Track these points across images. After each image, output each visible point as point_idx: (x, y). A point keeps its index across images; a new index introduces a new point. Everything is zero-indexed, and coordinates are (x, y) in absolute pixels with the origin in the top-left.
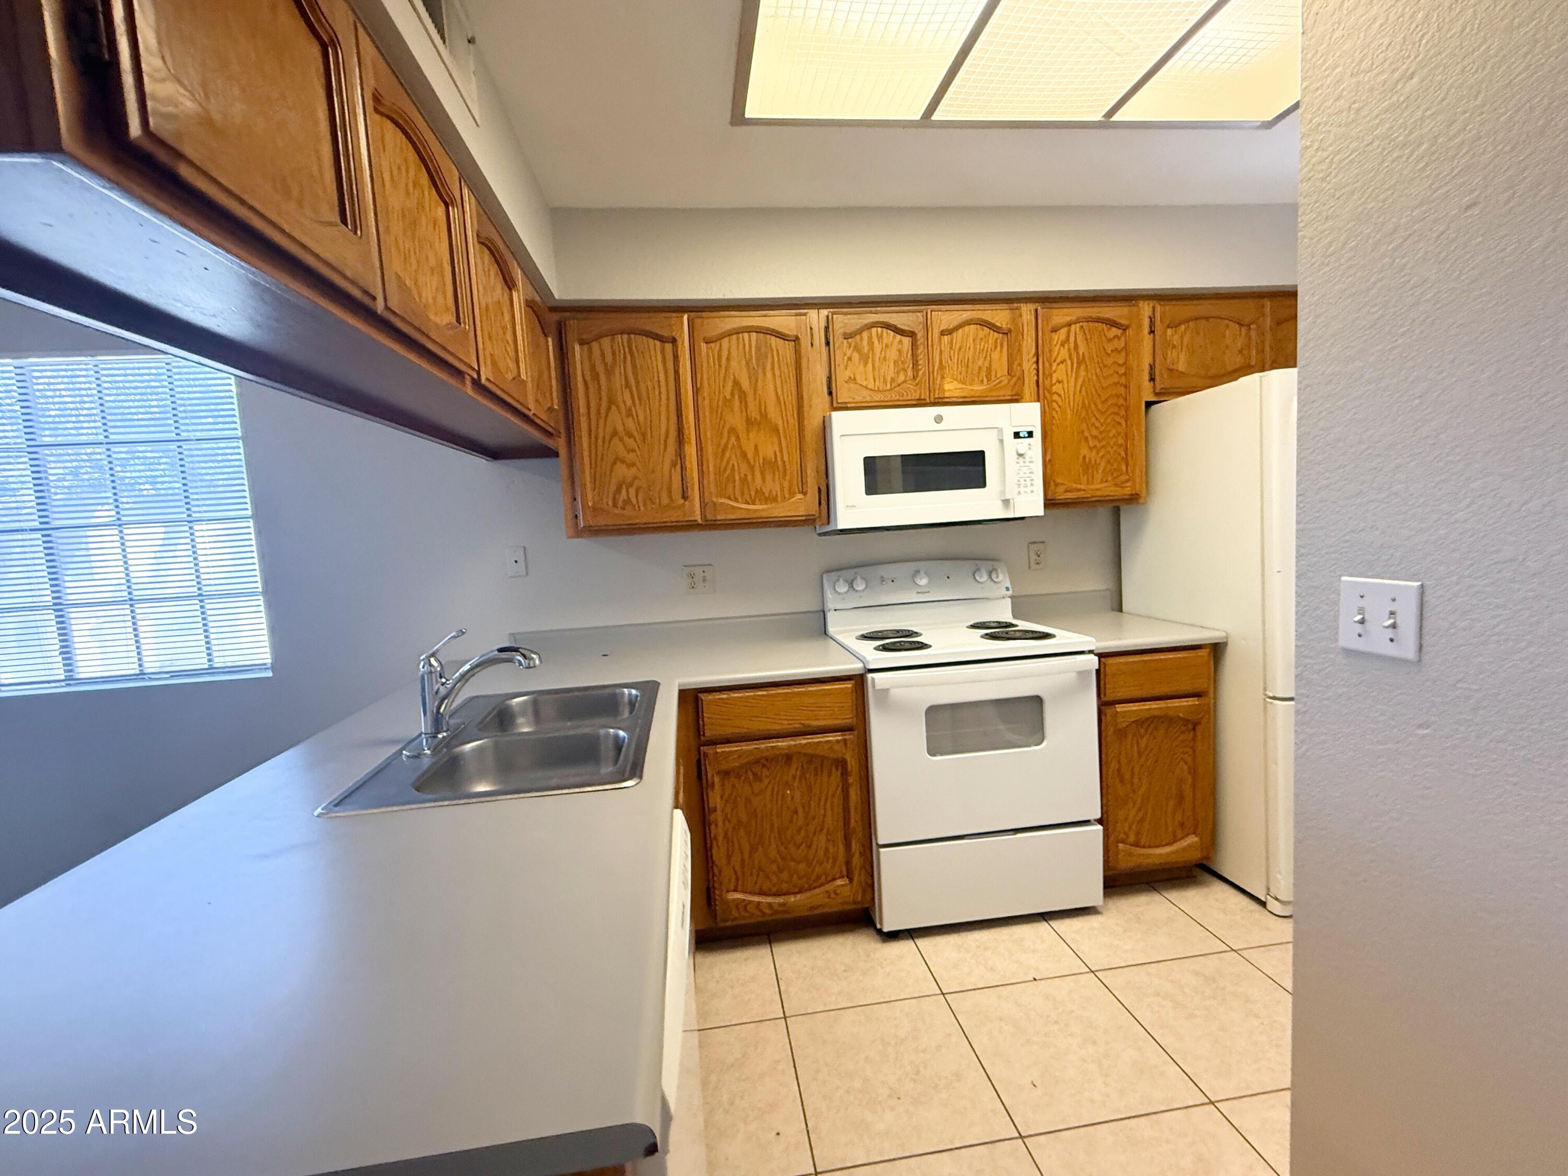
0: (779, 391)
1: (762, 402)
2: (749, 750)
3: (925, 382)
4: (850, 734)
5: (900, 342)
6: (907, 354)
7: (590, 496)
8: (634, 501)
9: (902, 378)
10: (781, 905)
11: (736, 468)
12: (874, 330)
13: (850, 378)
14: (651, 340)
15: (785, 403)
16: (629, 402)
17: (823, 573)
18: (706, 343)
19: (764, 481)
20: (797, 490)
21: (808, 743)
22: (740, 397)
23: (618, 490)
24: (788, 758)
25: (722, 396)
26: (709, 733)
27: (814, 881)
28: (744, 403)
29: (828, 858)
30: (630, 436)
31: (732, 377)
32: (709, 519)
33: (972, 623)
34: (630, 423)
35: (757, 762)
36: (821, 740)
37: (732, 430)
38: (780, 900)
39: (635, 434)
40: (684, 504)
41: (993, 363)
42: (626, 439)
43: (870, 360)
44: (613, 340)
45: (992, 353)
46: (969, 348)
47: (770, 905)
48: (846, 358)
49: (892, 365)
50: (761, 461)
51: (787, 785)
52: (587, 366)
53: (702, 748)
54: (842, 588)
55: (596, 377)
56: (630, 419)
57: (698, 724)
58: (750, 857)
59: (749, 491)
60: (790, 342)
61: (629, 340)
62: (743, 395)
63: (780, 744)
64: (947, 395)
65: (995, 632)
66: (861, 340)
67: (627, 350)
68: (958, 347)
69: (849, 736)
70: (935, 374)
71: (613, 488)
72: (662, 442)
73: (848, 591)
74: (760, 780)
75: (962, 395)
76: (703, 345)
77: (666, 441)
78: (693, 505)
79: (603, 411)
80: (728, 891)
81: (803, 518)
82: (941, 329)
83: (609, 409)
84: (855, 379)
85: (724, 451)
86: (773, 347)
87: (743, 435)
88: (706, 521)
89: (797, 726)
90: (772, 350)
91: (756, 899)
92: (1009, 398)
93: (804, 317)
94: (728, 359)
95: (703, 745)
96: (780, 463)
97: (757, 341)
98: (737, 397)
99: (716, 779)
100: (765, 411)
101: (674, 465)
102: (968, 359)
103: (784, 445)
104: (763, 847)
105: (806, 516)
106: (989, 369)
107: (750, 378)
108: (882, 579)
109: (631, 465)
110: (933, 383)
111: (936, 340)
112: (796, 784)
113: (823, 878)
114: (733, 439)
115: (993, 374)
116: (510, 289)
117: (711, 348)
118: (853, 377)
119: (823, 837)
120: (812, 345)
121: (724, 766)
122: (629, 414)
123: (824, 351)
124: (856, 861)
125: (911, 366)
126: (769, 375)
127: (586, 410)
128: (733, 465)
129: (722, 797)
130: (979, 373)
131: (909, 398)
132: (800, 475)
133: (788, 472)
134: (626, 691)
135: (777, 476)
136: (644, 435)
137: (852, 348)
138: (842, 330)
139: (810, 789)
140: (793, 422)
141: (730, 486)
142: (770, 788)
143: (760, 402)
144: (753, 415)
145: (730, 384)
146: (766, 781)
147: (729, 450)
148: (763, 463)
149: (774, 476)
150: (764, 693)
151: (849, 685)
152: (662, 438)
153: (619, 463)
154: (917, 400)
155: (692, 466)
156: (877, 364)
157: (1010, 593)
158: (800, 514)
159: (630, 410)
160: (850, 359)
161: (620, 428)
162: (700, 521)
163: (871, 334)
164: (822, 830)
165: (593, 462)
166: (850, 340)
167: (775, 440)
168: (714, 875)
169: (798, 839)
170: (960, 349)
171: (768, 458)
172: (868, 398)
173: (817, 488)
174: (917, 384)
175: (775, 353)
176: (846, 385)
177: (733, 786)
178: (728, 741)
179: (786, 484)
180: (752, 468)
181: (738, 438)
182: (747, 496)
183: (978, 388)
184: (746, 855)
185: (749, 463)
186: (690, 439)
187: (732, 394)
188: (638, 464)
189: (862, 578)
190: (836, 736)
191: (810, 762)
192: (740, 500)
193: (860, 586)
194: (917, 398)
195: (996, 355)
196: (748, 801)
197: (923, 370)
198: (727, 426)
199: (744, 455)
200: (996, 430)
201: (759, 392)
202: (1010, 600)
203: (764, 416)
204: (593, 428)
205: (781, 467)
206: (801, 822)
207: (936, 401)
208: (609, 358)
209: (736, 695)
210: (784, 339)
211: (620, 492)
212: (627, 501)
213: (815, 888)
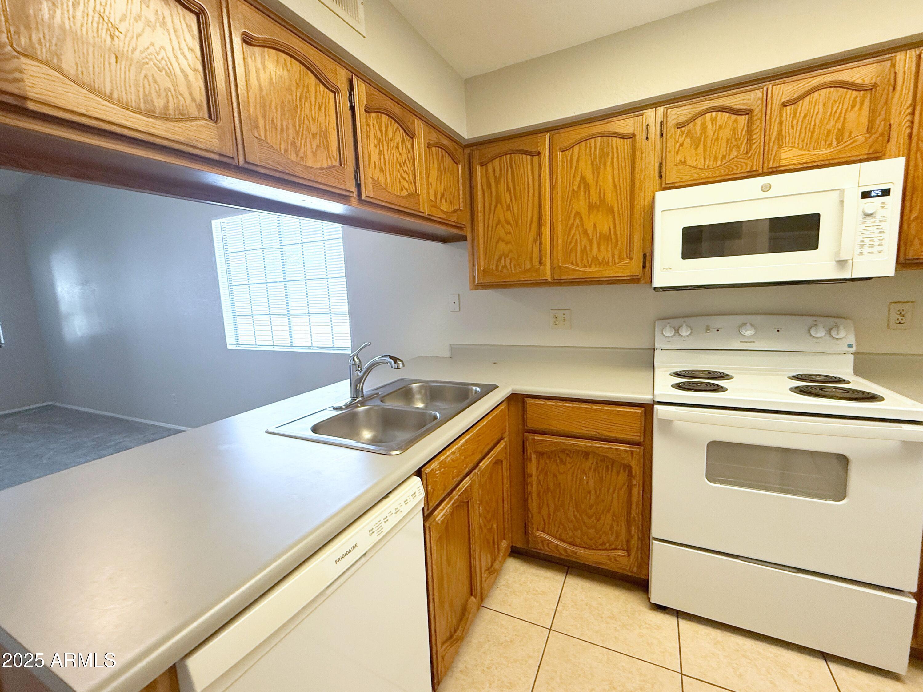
0: (616, 180)
1: (602, 190)
2: (557, 442)
3: (759, 153)
4: (638, 448)
5: (736, 121)
6: (742, 131)
7: (482, 264)
8: (509, 267)
9: (734, 153)
10: (572, 552)
11: (579, 241)
12: (708, 115)
13: (681, 161)
14: (524, 156)
15: (620, 189)
16: (508, 200)
17: (656, 320)
18: (562, 151)
19: (599, 250)
20: (625, 256)
21: (601, 447)
22: (585, 188)
23: (500, 259)
24: (586, 454)
25: (571, 189)
26: (531, 425)
27: (600, 545)
28: (587, 193)
29: (613, 533)
30: (508, 223)
31: (580, 174)
32: (556, 278)
33: (795, 374)
34: (509, 215)
35: (563, 451)
36: (612, 447)
37: (578, 214)
38: (574, 549)
39: (512, 222)
40: (539, 268)
41: (846, 124)
42: (506, 225)
43: (702, 143)
44: (500, 160)
45: (847, 114)
46: (817, 113)
47: (565, 549)
48: (678, 144)
49: (724, 145)
50: (598, 236)
51: (584, 472)
52: (484, 180)
53: (525, 434)
54: (669, 333)
55: (489, 186)
56: (509, 212)
57: (524, 417)
58: (554, 513)
59: (587, 257)
60: (628, 140)
61: (511, 157)
62: (587, 186)
63: (579, 443)
64: (783, 163)
65: (808, 386)
66: (695, 125)
67: (509, 165)
68: (802, 115)
69: (635, 449)
70: (771, 144)
71: (496, 257)
72: (528, 226)
73: (674, 335)
74: (565, 464)
75: (802, 161)
76: (560, 154)
77: (530, 225)
78: (545, 269)
79: (493, 208)
80: (538, 530)
81: (629, 278)
82: (783, 100)
83: (496, 206)
84: (685, 162)
85: (570, 230)
86: (614, 146)
87: (585, 218)
88: (554, 280)
89: (595, 433)
90: (612, 148)
91: (557, 542)
92: (865, 157)
93: (642, 117)
94: (578, 161)
95: (526, 432)
96: (613, 236)
97: (601, 143)
98: (582, 188)
99: (534, 456)
100: (604, 197)
101: (535, 241)
102: (815, 125)
103: (617, 221)
104: (563, 509)
105: (631, 276)
106: (841, 132)
107: (593, 173)
108: (708, 328)
109: (507, 243)
110: (768, 155)
111: (776, 113)
112: (591, 474)
113: (608, 545)
114: (578, 221)
115: (846, 135)
116: (412, 138)
117: (565, 154)
118: (683, 160)
119: (609, 516)
120: (647, 138)
121: (540, 449)
122: (508, 207)
123: (659, 142)
124: (634, 542)
125: (745, 141)
126: (609, 169)
127: (483, 208)
128: (577, 239)
129: (537, 469)
130: (827, 136)
131: (739, 171)
132: (629, 244)
133: (619, 243)
134: (474, 388)
135: (610, 246)
136: (517, 223)
137: (685, 135)
138: (675, 122)
139: (601, 479)
140: (626, 204)
141: (573, 255)
142: (572, 470)
143: (600, 190)
144: (595, 200)
145: (578, 179)
146: (569, 466)
147: (574, 228)
148: (600, 237)
149: (608, 246)
150: (571, 405)
151: (639, 410)
152: (528, 223)
153: (500, 242)
154: (748, 172)
155: (546, 241)
156: (709, 145)
157: (853, 349)
158: (626, 275)
159: (509, 205)
160: (681, 145)
161: (502, 219)
162: (550, 280)
163: (705, 121)
164: (609, 511)
165: (486, 241)
166: (683, 129)
167: (611, 220)
168: (528, 517)
169: (591, 512)
170: (806, 115)
171: (604, 232)
172: (696, 176)
173: (642, 254)
174: (749, 157)
175: (615, 150)
176: (675, 168)
177: (546, 463)
178: (544, 433)
179: (617, 252)
180: (591, 241)
181: (581, 218)
182: (585, 261)
183: (823, 152)
184: (552, 511)
185: (588, 236)
186: (545, 222)
187: (579, 187)
188: (513, 242)
189: (687, 326)
190: (625, 447)
191: (603, 460)
192: (580, 264)
193: (685, 332)
194: (748, 170)
195: (852, 116)
196: (555, 476)
197: (757, 143)
198: (574, 212)
199: (585, 232)
200: (838, 191)
201: (600, 183)
202: (852, 356)
203: (602, 200)
204: (486, 220)
205: (614, 240)
206: (592, 501)
207: (770, 170)
208: (498, 174)
209: (550, 403)
210: (623, 138)
211: (500, 261)
212: (505, 267)
213: (600, 550)
